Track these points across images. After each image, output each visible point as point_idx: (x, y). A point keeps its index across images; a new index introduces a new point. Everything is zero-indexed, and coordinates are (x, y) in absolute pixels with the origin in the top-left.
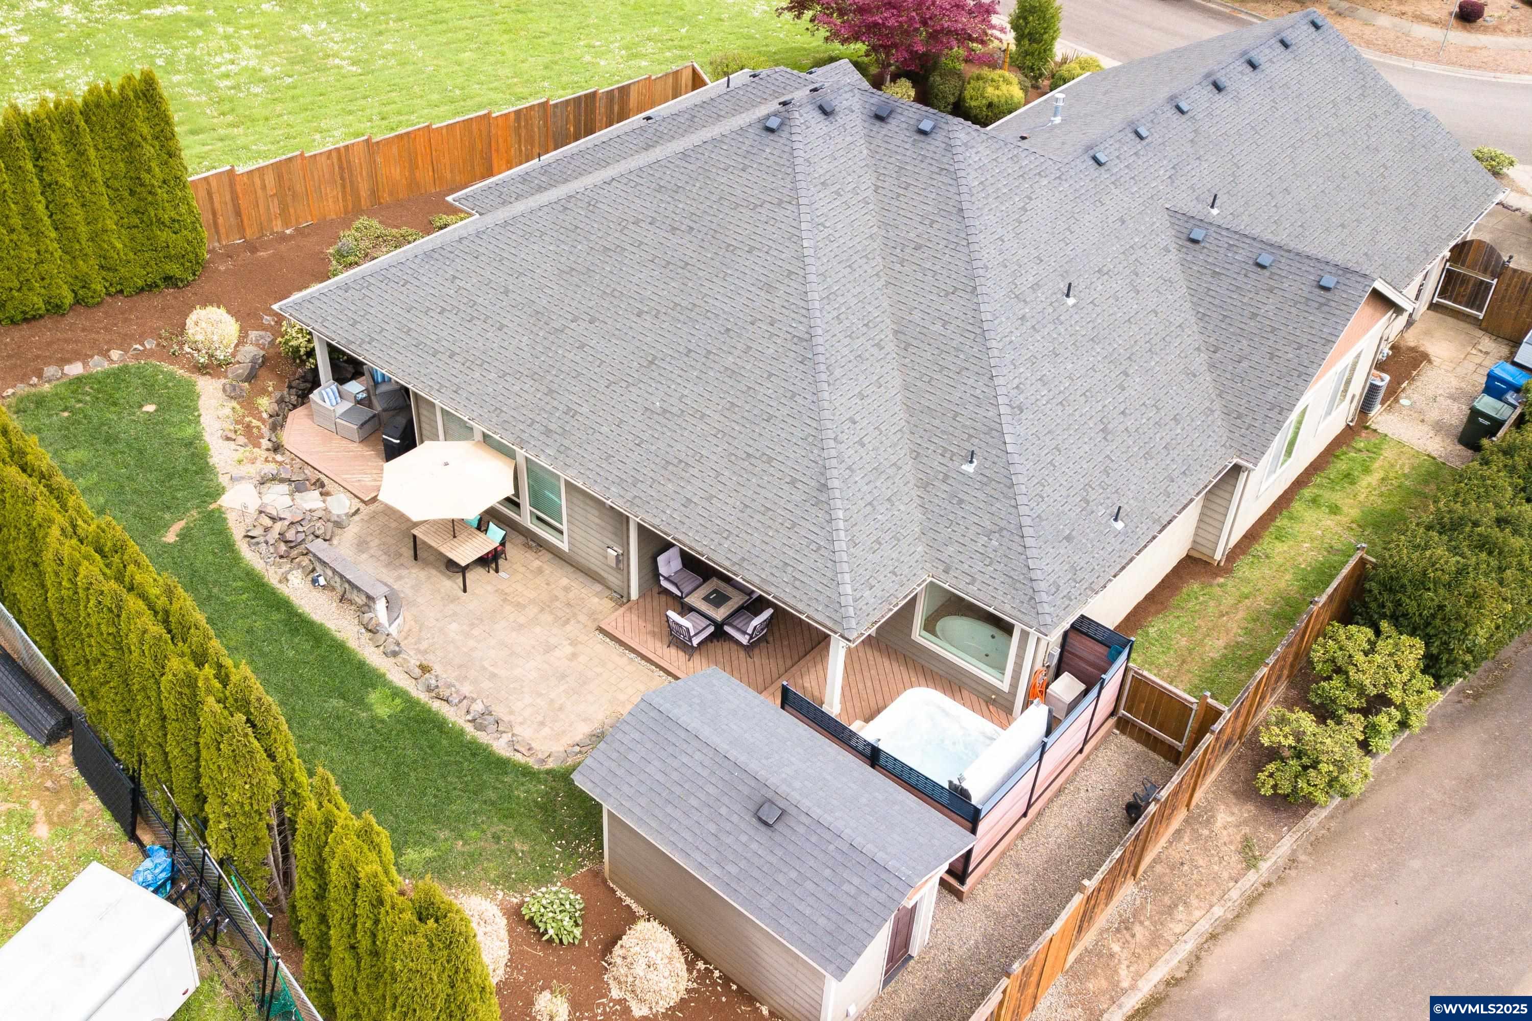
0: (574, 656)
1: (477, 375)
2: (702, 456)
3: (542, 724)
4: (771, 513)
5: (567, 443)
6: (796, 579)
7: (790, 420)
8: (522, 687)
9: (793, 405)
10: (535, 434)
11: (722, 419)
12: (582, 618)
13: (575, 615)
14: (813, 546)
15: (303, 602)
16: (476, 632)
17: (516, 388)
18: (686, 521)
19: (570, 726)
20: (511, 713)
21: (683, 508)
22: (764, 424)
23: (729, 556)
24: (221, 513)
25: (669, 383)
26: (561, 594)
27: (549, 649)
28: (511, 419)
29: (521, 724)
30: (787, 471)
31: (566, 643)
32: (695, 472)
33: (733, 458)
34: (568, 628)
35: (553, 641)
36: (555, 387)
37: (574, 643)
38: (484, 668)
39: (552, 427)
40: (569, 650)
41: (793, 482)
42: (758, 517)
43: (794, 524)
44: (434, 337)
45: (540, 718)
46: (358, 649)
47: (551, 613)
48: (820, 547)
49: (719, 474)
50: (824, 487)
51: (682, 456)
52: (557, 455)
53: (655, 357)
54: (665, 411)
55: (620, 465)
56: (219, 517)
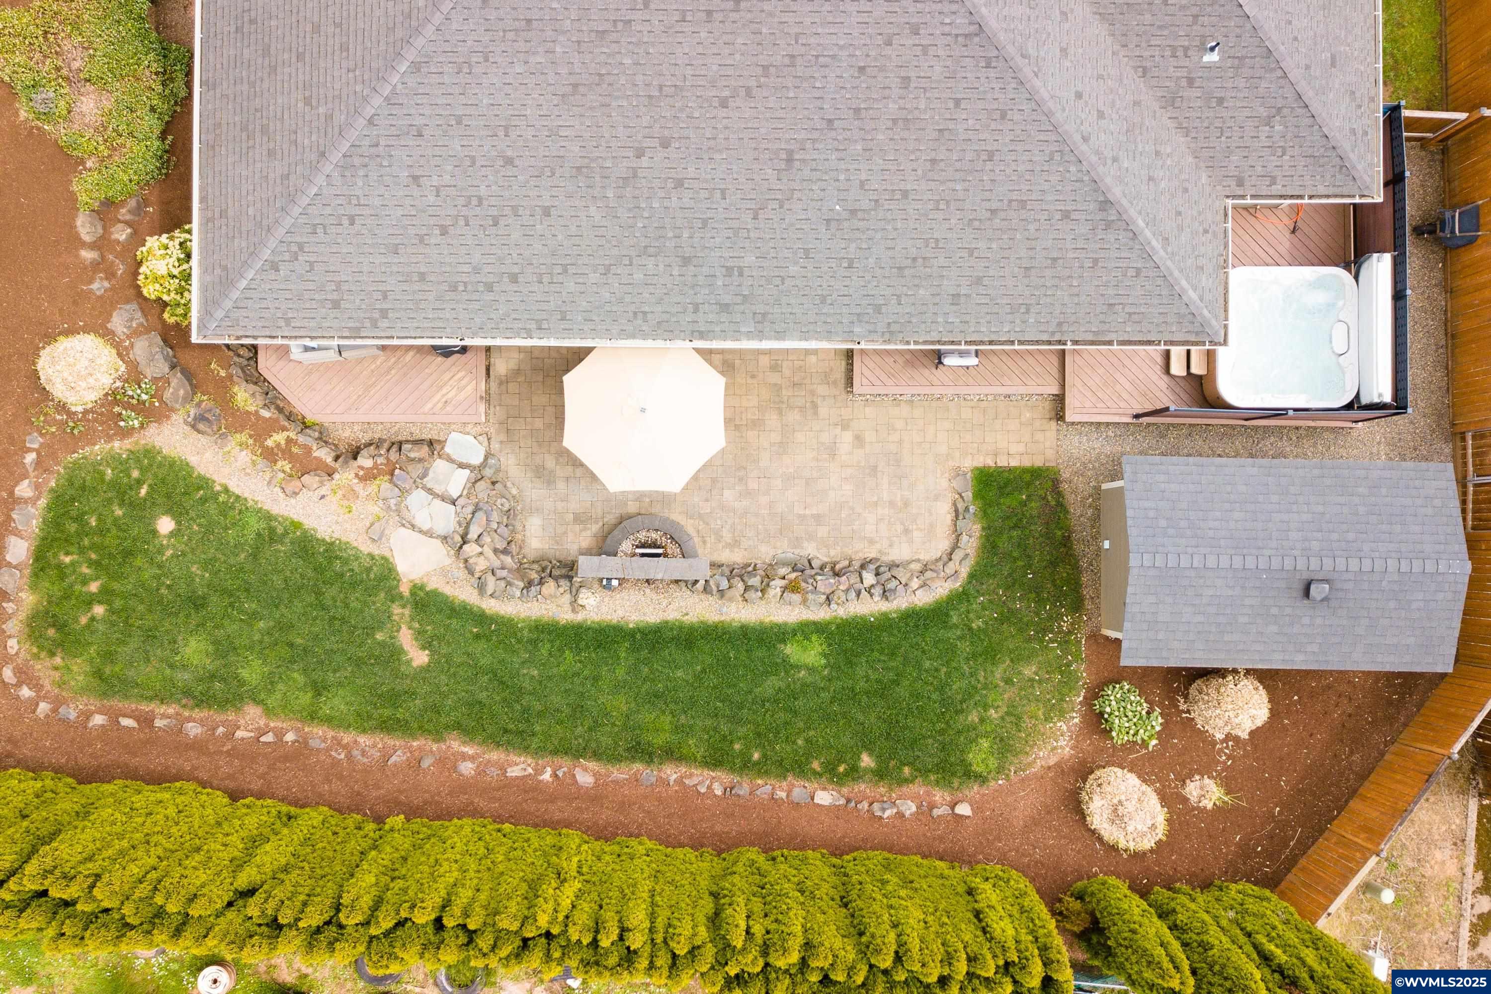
0: (859, 440)
1: (571, 286)
2: (937, 240)
3: (907, 531)
4: (1060, 261)
5: (760, 308)
6: (1130, 314)
7: (1019, 147)
8: (852, 509)
9: (1010, 125)
10: (711, 317)
11: (932, 185)
12: (822, 390)
13: (813, 393)
14: (1131, 272)
15: (620, 613)
16: (753, 485)
17: (638, 276)
18: (967, 318)
19: (931, 514)
20: (872, 542)
21: (954, 308)
22: (989, 166)
23: (1042, 328)
24: (422, 588)
25: (833, 174)
26: (774, 378)
27: (832, 451)
28: (665, 317)
29: (891, 546)
30: (1052, 208)
31: (838, 430)
32: (942, 261)
33: (976, 224)
34: (823, 411)
35: (825, 438)
36: (688, 252)
37: (845, 426)
38: (802, 517)
39: (727, 299)
40: (847, 437)
41: (1066, 215)
42: (1048, 273)
43: (1096, 261)
44: (466, 268)
45: (899, 528)
46: (723, 619)
47: (791, 407)
48: (1138, 271)
49: (971, 252)
50: (1106, 204)
51: (913, 252)
52: (760, 327)
53: (790, 153)
54: (853, 212)
55: (846, 300)
56: (427, 593)
